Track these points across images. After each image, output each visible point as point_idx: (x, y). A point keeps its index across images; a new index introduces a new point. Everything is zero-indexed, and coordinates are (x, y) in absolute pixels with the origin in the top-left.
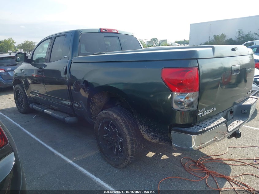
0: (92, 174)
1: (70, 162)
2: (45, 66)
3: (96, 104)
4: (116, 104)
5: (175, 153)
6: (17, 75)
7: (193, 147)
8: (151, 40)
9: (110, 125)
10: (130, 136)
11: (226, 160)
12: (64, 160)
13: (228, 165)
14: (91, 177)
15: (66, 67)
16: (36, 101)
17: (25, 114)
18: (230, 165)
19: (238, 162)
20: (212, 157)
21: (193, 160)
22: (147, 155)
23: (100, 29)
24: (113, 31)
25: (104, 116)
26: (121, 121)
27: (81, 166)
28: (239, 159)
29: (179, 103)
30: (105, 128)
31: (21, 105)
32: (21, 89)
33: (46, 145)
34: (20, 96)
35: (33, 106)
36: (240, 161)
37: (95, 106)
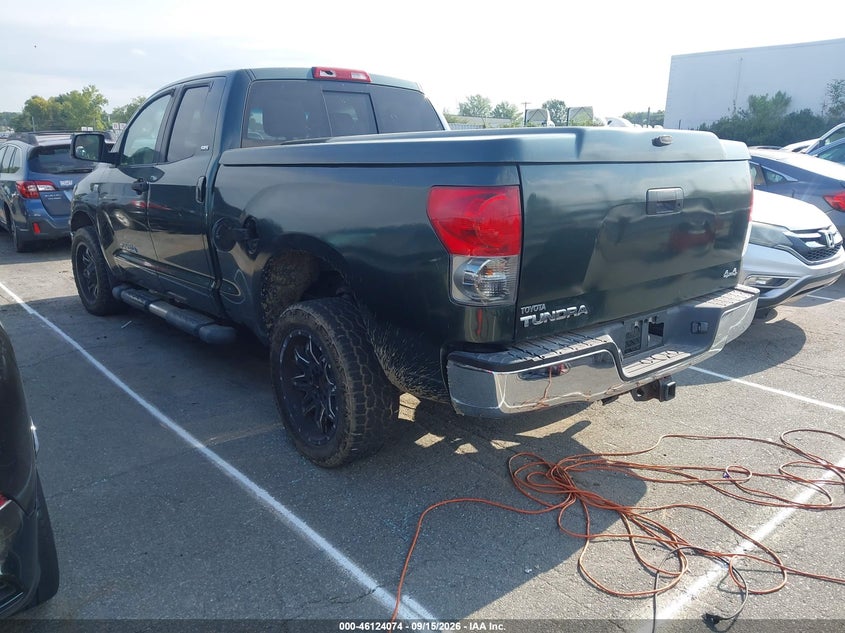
0: (251, 478)
1: (199, 445)
2: (161, 174)
3: (279, 288)
4: (338, 292)
5: (498, 442)
6: (84, 198)
7: (500, 406)
8: (545, 106)
9: (309, 347)
10: (356, 376)
11: (641, 468)
12: (182, 441)
13: (643, 480)
14: (246, 487)
15: (205, 179)
16: (129, 279)
17: (99, 315)
18: (648, 480)
19: (675, 473)
20: (606, 457)
21: (542, 460)
22: (417, 442)
23: (314, 70)
24: (354, 77)
25: (292, 320)
26: (331, 334)
27: (225, 458)
28: (682, 468)
29: (467, 285)
30: (298, 357)
31: (92, 290)
32: (92, 242)
33: (142, 402)
34: (88, 263)
35: (123, 293)
36: (684, 472)
37: (274, 293)
